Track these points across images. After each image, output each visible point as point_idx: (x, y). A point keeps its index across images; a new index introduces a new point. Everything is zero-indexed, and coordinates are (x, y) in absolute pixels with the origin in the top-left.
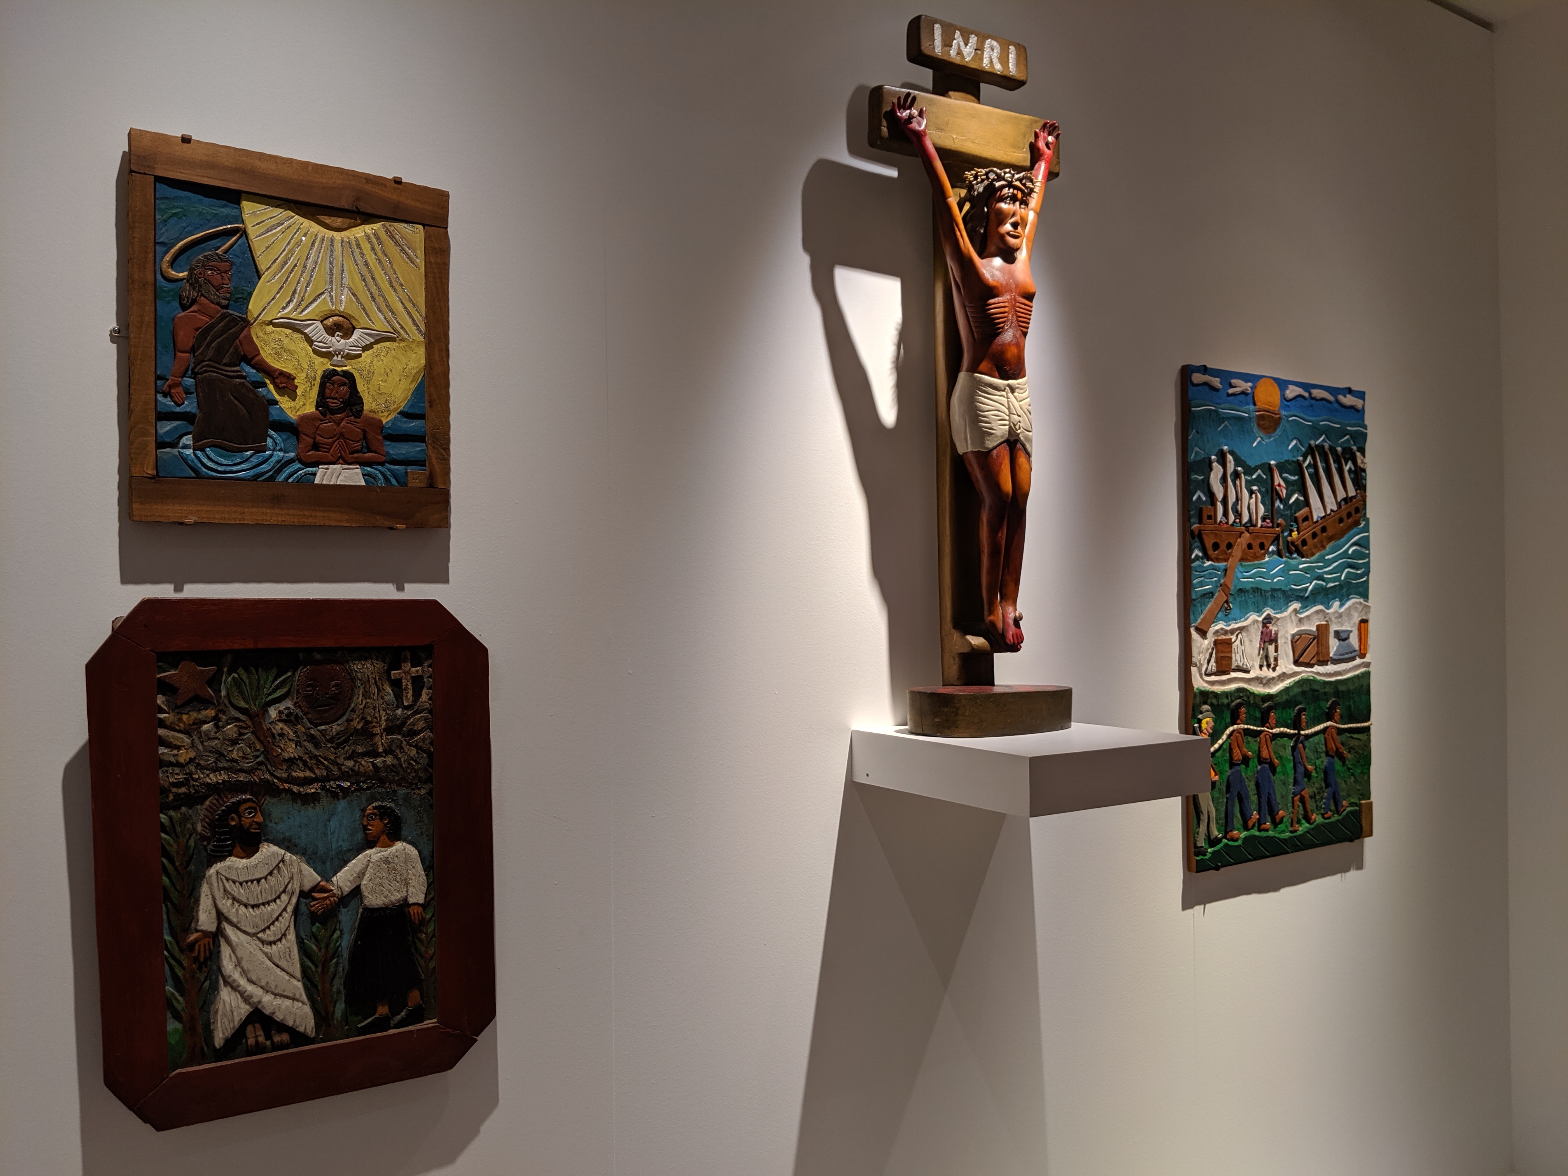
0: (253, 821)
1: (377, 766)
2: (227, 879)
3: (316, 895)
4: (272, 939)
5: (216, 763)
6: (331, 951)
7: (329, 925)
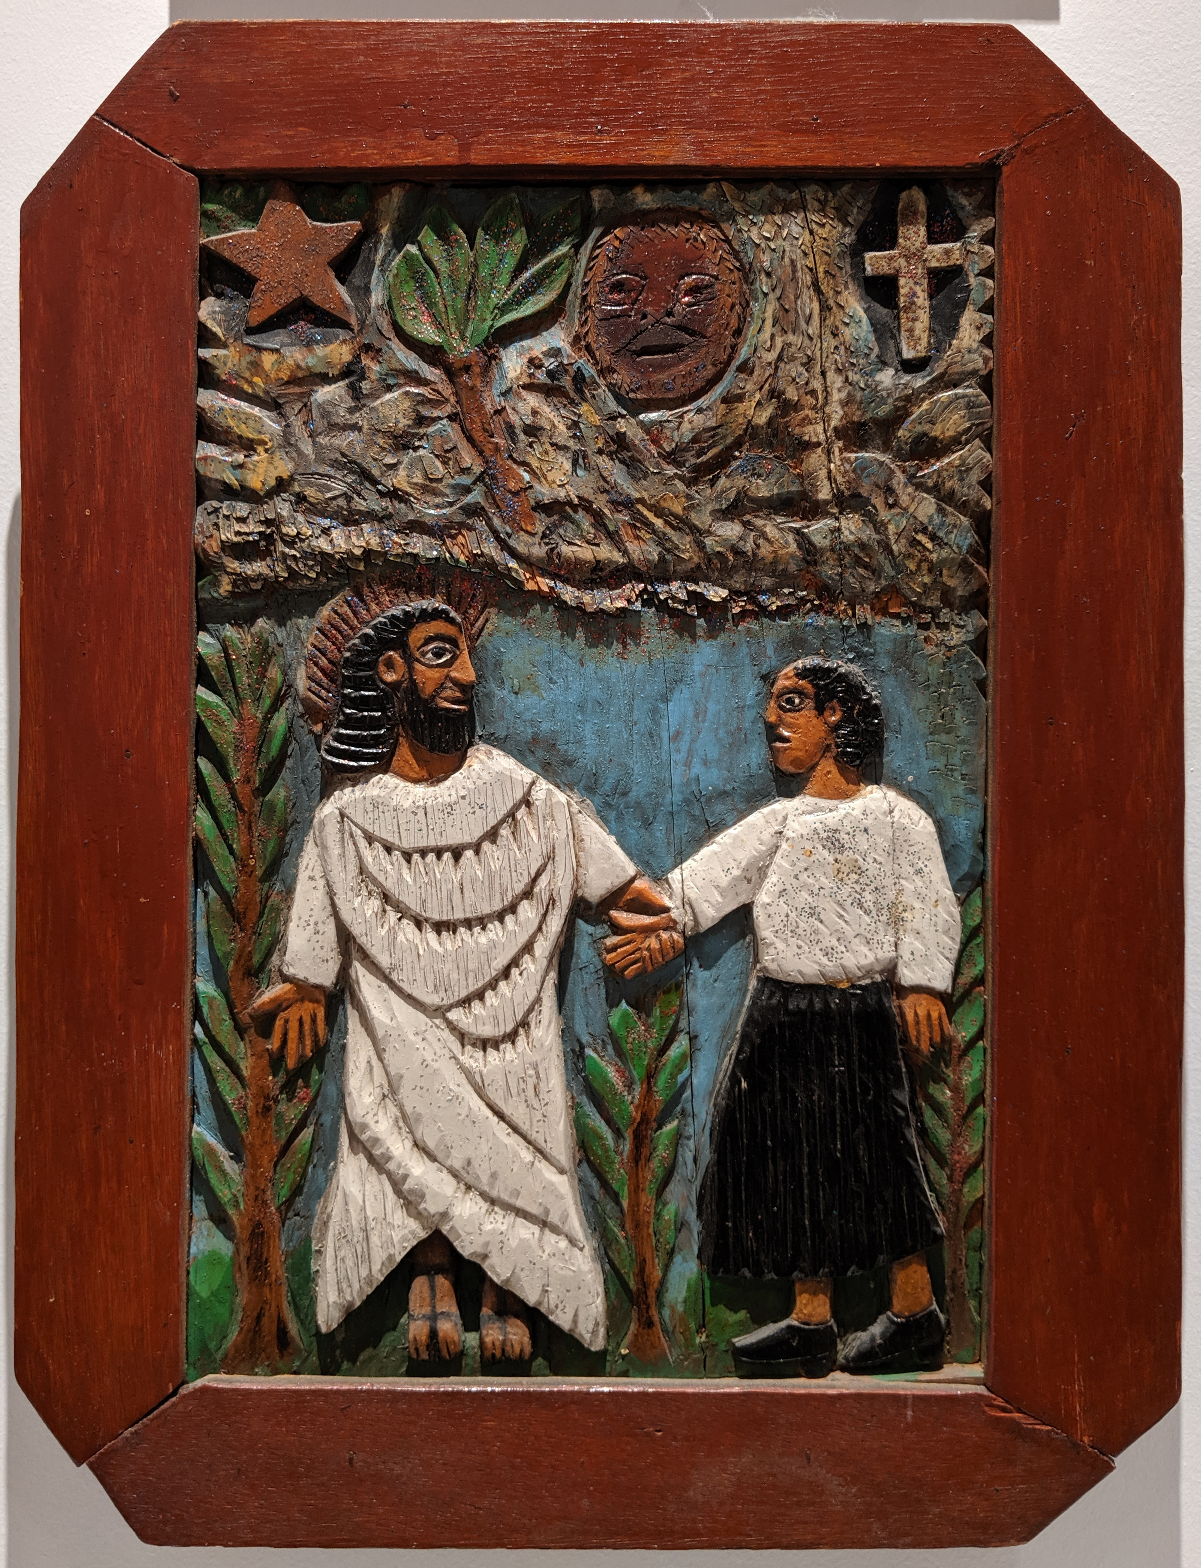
0: (447, 676)
1: (811, 543)
2: (370, 839)
3: (623, 918)
4: (487, 1031)
5: (349, 499)
6: (660, 1096)
7: (657, 1012)
